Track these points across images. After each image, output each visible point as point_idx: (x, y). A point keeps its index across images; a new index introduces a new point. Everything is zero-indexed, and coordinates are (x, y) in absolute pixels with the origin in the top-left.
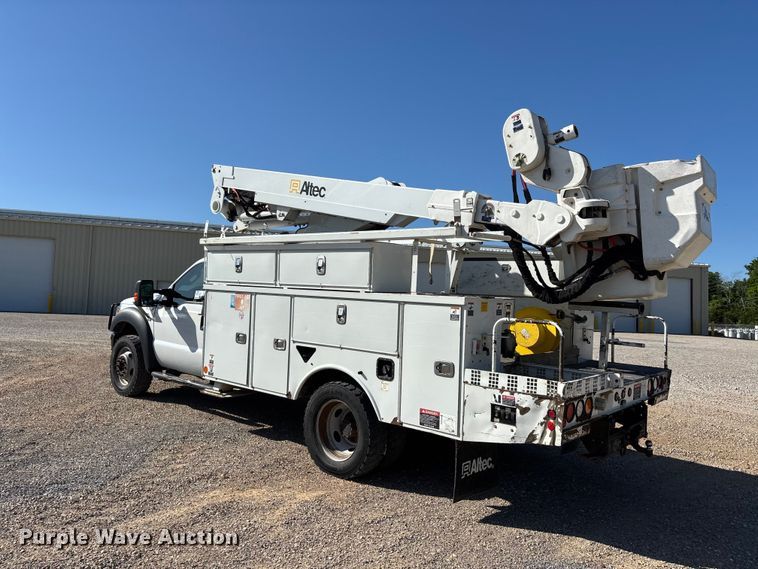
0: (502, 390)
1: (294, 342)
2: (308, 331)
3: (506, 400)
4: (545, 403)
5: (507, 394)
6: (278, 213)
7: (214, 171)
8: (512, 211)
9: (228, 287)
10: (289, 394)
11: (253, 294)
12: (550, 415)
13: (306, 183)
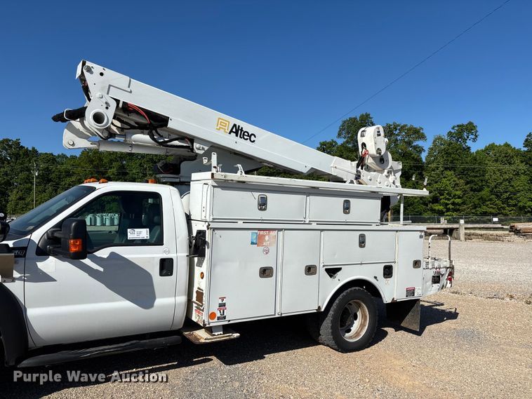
0: (436, 269)
1: (323, 266)
3: (437, 273)
4: (448, 270)
5: (438, 270)
6: (196, 145)
7: (89, 70)
8: (369, 178)
9: (248, 225)
10: (319, 308)
11: (281, 230)
12: (449, 275)
13: (235, 125)
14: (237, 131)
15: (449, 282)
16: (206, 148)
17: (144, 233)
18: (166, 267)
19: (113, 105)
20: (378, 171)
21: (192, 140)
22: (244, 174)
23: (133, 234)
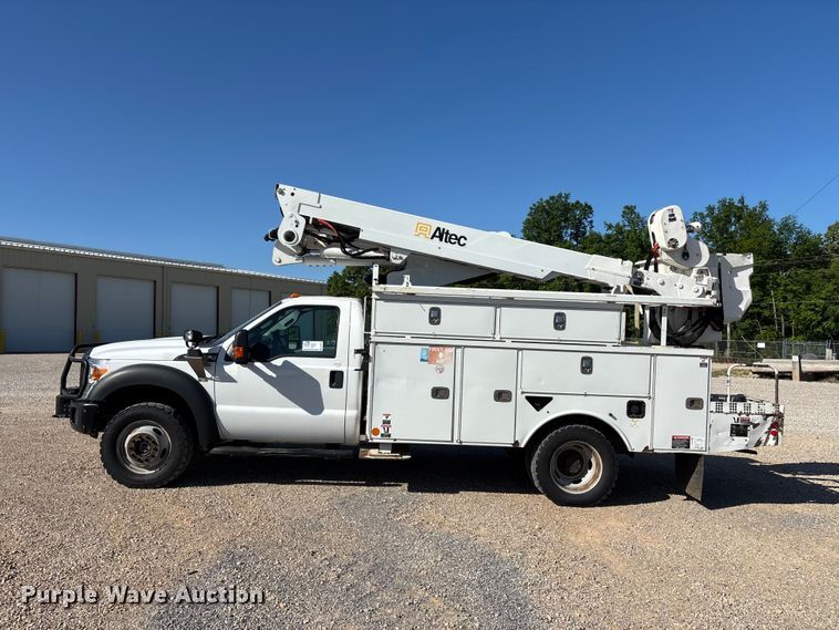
0: (740, 414)
1: (523, 393)
2: (542, 382)
3: (743, 420)
4: (770, 418)
5: (744, 416)
6: (393, 255)
7: (282, 193)
8: (659, 281)
9: (417, 340)
10: (516, 443)
11: (460, 347)
12: (772, 426)
13: (438, 229)
14: (441, 235)
15: (771, 437)
16: (404, 257)
17: (318, 346)
18: (336, 379)
19: (303, 222)
20: (683, 272)
21: (387, 249)
22: (410, 285)
23: (307, 346)
